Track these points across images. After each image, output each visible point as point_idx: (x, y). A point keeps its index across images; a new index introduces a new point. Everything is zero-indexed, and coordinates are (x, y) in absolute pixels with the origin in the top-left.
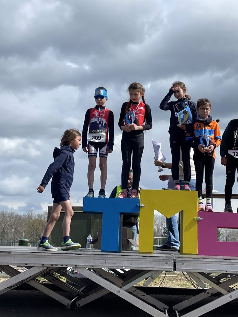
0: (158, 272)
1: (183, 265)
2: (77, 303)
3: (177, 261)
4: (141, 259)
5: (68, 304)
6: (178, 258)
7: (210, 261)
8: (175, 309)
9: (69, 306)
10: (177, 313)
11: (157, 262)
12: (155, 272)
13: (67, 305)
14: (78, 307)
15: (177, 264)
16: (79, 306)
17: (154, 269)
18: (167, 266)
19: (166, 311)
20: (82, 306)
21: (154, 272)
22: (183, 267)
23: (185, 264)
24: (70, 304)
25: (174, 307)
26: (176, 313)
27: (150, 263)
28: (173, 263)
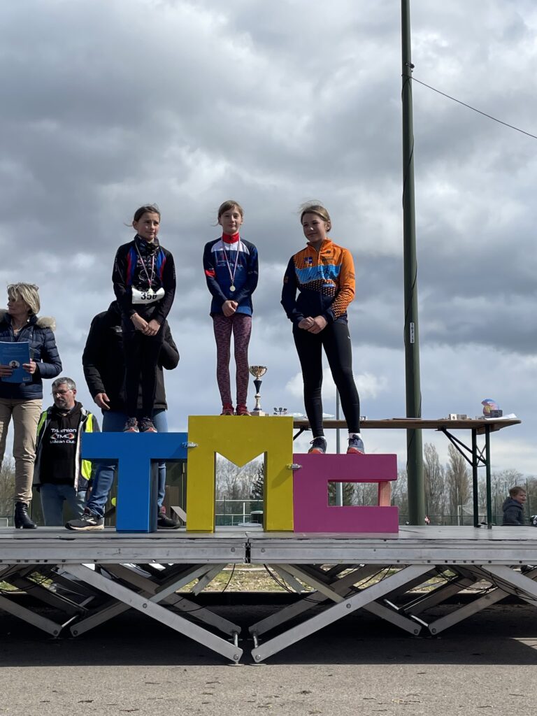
0: (219, 567)
1: (262, 552)
2: (72, 629)
3: (252, 545)
4: (187, 543)
5: (56, 632)
6: (254, 539)
7: (312, 543)
8: (253, 632)
9: (57, 635)
10: (255, 640)
11: (216, 549)
12: (212, 567)
13: (53, 634)
14: (74, 636)
15: (252, 550)
16: (75, 634)
17: (210, 562)
18: (232, 556)
19: (236, 636)
20: (81, 635)
21: (210, 568)
22: (263, 556)
23: (266, 549)
24: (59, 631)
25: (251, 629)
26: (253, 639)
27: (203, 550)
28: (245, 550)
